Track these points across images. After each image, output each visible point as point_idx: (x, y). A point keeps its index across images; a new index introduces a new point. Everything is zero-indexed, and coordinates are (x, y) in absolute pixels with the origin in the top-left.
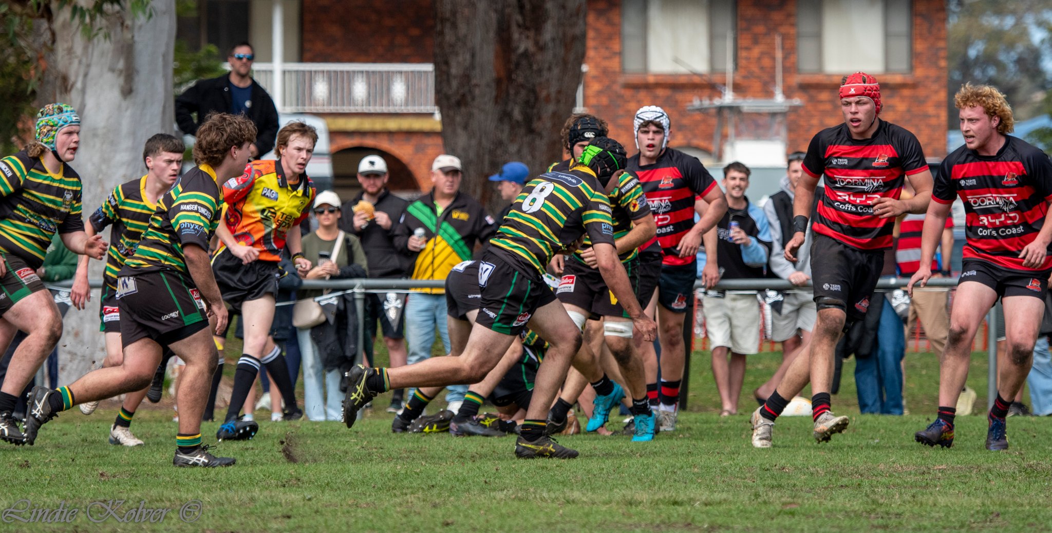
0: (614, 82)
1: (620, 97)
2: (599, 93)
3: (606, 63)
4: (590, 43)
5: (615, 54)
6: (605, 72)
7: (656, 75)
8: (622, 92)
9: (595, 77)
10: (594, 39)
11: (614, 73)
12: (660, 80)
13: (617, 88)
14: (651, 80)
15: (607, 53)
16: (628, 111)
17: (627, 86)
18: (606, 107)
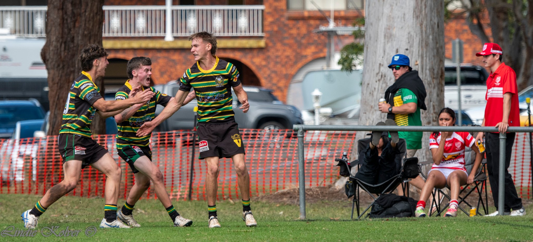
0: (282, 16)
1: (286, 25)
2: (272, 23)
3: (276, 4)
6: (276, 10)
7: (309, 11)
8: (287, 22)
9: (269, 13)
11: (282, 10)
12: (312, 14)
13: (283, 19)
14: (306, 14)
16: (291, 35)
17: (290, 19)
18: (277, 32)
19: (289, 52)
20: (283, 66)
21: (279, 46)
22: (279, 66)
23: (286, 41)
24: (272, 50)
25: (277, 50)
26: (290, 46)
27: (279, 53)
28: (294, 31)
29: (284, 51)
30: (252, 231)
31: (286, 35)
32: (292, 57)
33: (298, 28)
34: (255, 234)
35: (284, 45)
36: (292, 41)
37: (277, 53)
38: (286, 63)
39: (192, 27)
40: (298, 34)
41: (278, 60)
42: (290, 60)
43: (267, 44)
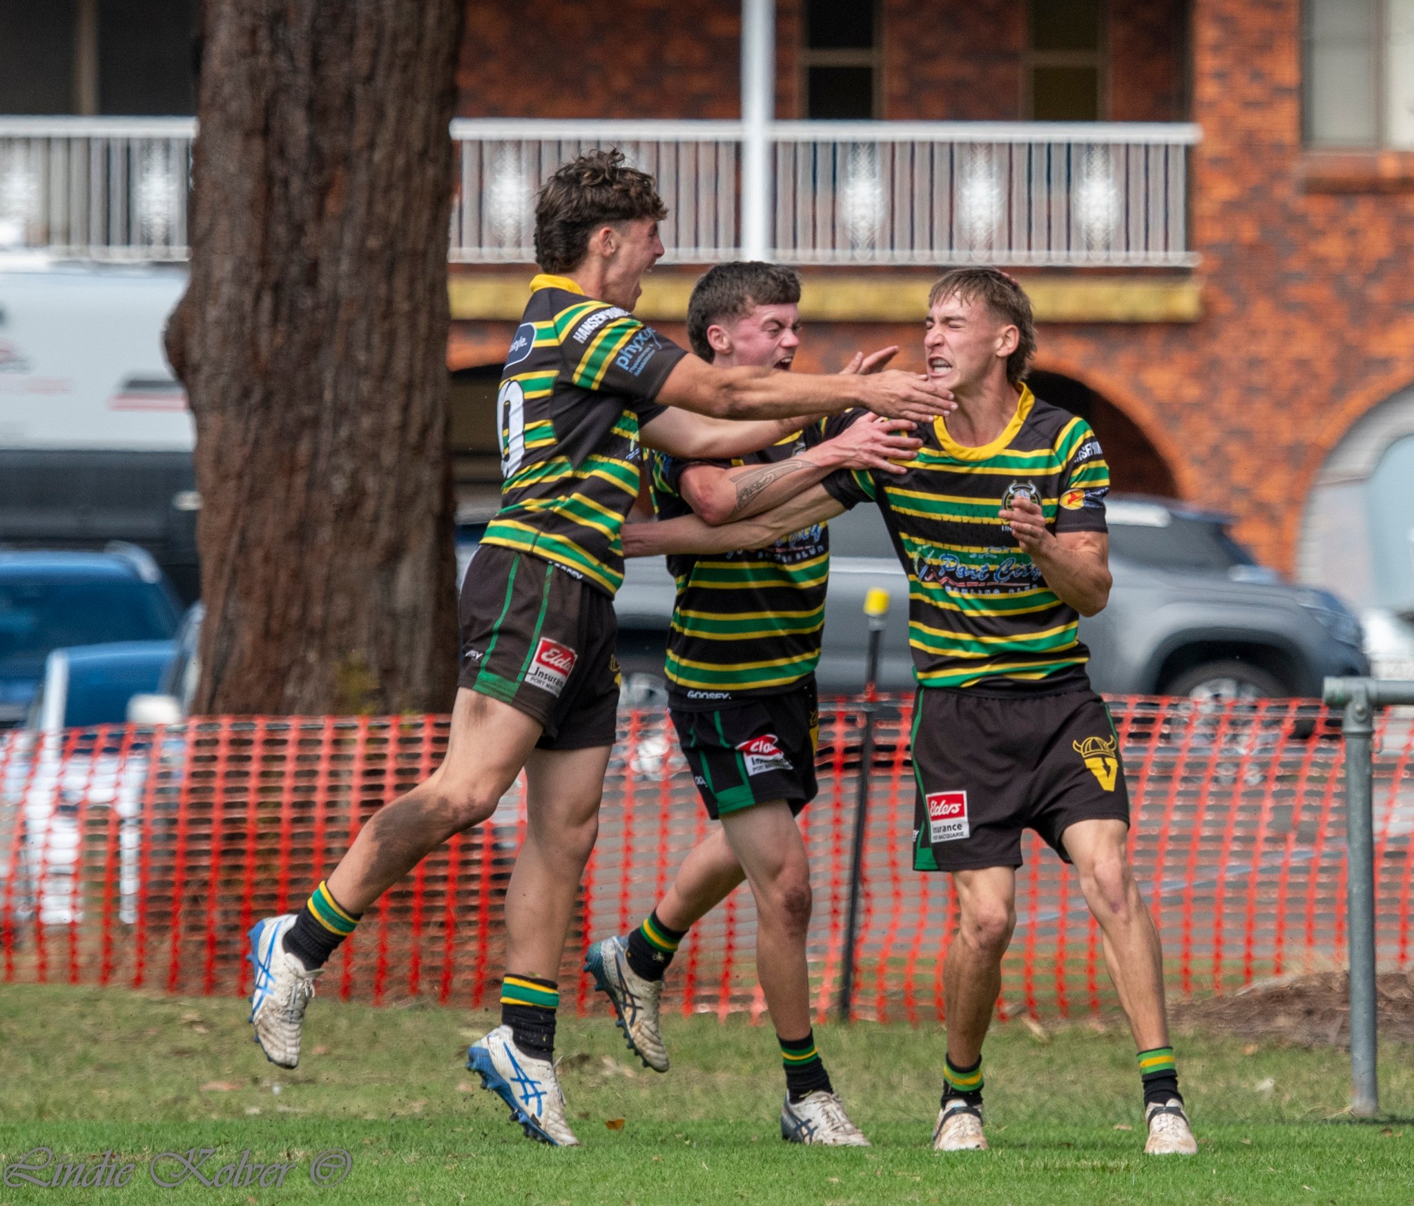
0: (1277, 175)
1: (1294, 218)
2: (1231, 207)
3: (1253, 120)
4: (1206, 62)
5: (1280, 91)
6: (1250, 145)
7: (1404, 156)
8: (1300, 203)
9: (1216, 161)
10: (1217, 48)
11: (1278, 147)
13: (1284, 192)
14: (1390, 168)
15: (1255, 91)
16: (1321, 261)
17: (1316, 187)
18: (1253, 248)
19: (1307, 343)
20: (1281, 404)
21: (1262, 311)
22: (1261, 406)
23: (1297, 292)
24: (1232, 333)
25: (1255, 334)
26: (1314, 314)
27: (1263, 348)
28: (1333, 247)
29: (1288, 334)
30: (1127, 1168)
31: (1295, 264)
32: (1322, 366)
33: (1352, 233)
34: (1143, 1180)
35: (1287, 307)
36: (1322, 293)
37: (1253, 348)
38: (1296, 391)
39: (863, 224)
40: (1353, 261)
41: (1259, 378)
42: (1315, 376)
43: (1206, 305)
